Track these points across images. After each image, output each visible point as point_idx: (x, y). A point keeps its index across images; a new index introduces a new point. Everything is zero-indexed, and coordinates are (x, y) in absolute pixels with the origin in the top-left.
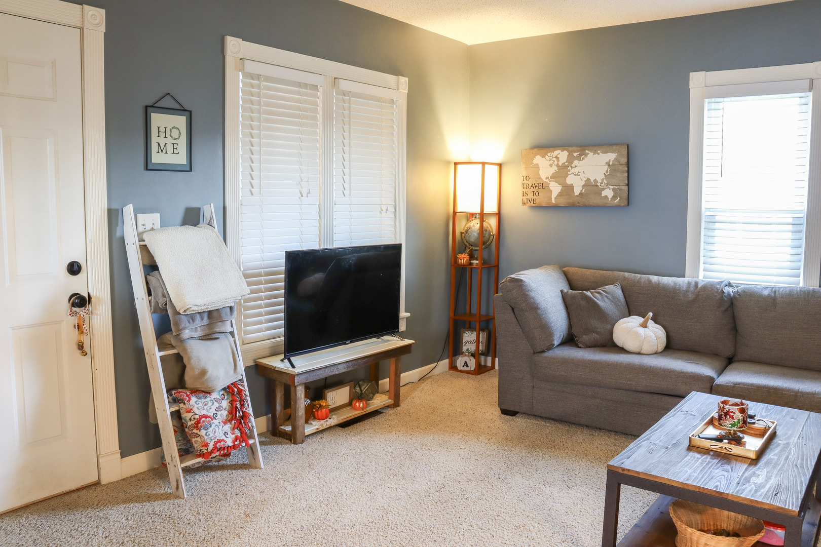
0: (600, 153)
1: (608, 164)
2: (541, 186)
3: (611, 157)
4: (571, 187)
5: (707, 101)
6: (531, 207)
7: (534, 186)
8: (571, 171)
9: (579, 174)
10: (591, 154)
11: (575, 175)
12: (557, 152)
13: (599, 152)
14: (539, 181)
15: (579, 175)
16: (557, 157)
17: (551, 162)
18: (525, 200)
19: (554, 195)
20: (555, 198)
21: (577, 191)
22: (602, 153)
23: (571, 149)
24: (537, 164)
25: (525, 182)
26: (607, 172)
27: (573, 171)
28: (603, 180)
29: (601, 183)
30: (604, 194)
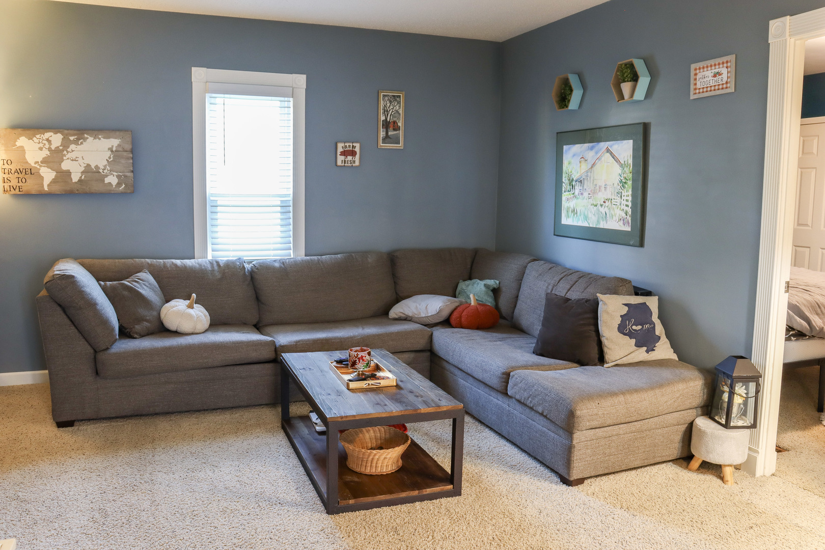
0: (102, 138)
1: (111, 150)
2: (29, 172)
3: (114, 142)
4: (68, 173)
5: (208, 95)
6: (15, 196)
7: (19, 171)
8: (67, 156)
9: (76, 159)
10: (90, 139)
11: (73, 160)
12: (47, 135)
13: (100, 136)
14: (25, 166)
15: (77, 161)
16: (48, 140)
17: (41, 145)
18: (7, 187)
19: (46, 183)
20: (48, 185)
21: (75, 178)
22: (104, 138)
23: (66, 132)
24: (22, 147)
25: (6, 166)
26: (110, 158)
27: (69, 155)
28: (105, 166)
29: (104, 170)
30: (107, 180)
